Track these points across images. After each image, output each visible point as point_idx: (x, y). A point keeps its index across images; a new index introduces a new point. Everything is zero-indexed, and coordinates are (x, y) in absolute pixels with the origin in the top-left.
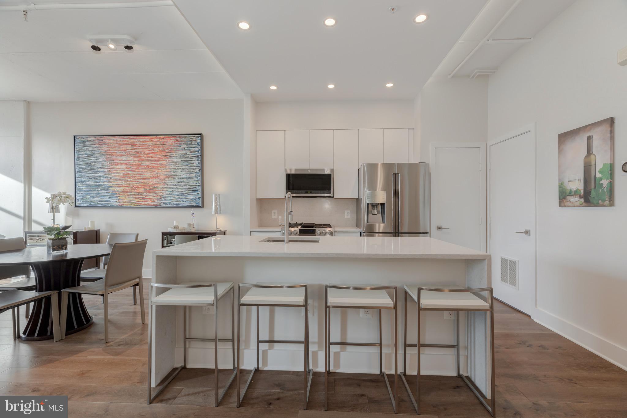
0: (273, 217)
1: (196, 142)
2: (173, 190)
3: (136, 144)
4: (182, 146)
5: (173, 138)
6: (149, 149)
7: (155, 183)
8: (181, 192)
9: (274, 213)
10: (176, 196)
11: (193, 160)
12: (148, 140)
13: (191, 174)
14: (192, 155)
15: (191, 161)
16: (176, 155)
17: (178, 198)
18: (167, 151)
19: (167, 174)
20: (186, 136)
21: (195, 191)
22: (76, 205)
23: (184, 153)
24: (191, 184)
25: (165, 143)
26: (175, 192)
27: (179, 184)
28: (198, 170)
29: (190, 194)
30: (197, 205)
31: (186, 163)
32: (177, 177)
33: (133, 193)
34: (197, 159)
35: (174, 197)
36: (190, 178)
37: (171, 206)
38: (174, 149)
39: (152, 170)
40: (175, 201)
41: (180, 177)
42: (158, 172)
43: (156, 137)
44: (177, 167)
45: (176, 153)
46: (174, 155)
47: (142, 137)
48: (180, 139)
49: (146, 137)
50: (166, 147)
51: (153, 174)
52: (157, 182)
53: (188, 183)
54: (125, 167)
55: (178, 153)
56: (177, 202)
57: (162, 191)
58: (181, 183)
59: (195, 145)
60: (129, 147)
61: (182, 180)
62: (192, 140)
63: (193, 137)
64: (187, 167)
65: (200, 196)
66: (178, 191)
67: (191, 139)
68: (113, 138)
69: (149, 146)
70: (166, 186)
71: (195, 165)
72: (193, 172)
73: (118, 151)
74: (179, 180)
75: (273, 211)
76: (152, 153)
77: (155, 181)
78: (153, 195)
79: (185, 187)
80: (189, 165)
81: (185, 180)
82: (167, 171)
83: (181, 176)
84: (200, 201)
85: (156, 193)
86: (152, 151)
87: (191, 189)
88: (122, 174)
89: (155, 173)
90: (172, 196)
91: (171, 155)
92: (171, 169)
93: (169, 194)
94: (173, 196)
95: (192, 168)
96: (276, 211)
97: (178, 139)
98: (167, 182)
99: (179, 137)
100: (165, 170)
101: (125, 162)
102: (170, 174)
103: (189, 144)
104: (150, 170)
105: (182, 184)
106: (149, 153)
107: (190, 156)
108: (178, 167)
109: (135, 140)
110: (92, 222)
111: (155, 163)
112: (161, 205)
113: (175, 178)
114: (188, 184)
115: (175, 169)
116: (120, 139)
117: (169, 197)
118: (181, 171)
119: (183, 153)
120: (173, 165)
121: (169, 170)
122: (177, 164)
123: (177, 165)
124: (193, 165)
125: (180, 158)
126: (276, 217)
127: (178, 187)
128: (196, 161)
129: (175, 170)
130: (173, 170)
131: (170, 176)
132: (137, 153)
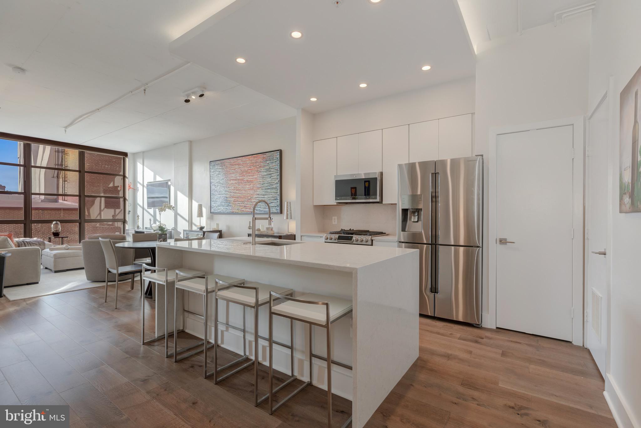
0: (334, 223)
1: (276, 157)
3: (241, 163)
5: (262, 155)
6: (248, 167)
7: (251, 194)
9: (335, 219)
11: (274, 173)
12: (247, 160)
13: (273, 185)
14: (274, 168)
15: (273, 173)
17: (265, 205)
18: (258, 167)
19: (259, 186)
20: (269, 153)
21: (276, 199)
22: (212, 211)
24: (273, 194)
25: (257, 161)
27: (265, 194)
28: (277, 181)
29: (272, 202)
30: (276, 212)
31: (270, 176)
32: (264, 188)
33: (239, 203)
34: (277, 172)
35: (262, 205)
36: (272, 188)
37: (261, 212)
38: (262, 164)
39: (249, 183)
40: (263, 208)
42: (253, 184)
43: (252, 156)
46: (263, 170)
47: (244, 158)
49: (246, 157)
50: (258, 164)
51: (250, 186)
52: (252, 193)
53: (271, 193)
54: (234, 182)
55: (265, 168)
56: (265, 209)
59: (275, 160)
60: (237, 166)
61: (267, 190)
62: (274, 156)
63: (274, 153)
64: (270, 179)
65: (279, 203)
68: (228, 161)
69: (248, 164)
70: (258, 196)
71: (275, 177)
72: (274, 183)
73: (231, 170)
74: (265, 191)
75: (333, 218)
76: (249, 170)
77: (251, 192)
78: (250, 203)
79: (269, 196)
80: (272, 178)
81: (269, 190)
82: (258, 184)
83: (267, 187)
84: (279, 208)
85: (252, 202)
86: (249, 168)
87: (273, 198)
88: (233, 188)
89: (251, 186)
91: (261, 170)
95: (273, 180)
96: (336, 218)
97: (265, 156)
98: (258, 193)
99: (265, 154)
101: (235, 178)
102: (260, 186)
103: (271, 160)
104: (248, 183)
105: (268, 194)
106: (248, 170)
107: (272, 170)
108: (264, 180)
109: (240, 161)
110: (218, 225)
111: (252, 177)
113: (263, 189)
116: (232, 161)
117: (259, 205)
118: (267, 183)
119: (268, 168)
120: (262, 178)
121: (260, 183)
122: (264, 177)
123: (264, 178)
125: (266, 172)
126: (336, 223)
127: (265, 197)
128: (276, 174)
130: (262, 183)
131: (260, 187)
132: (241, 171)
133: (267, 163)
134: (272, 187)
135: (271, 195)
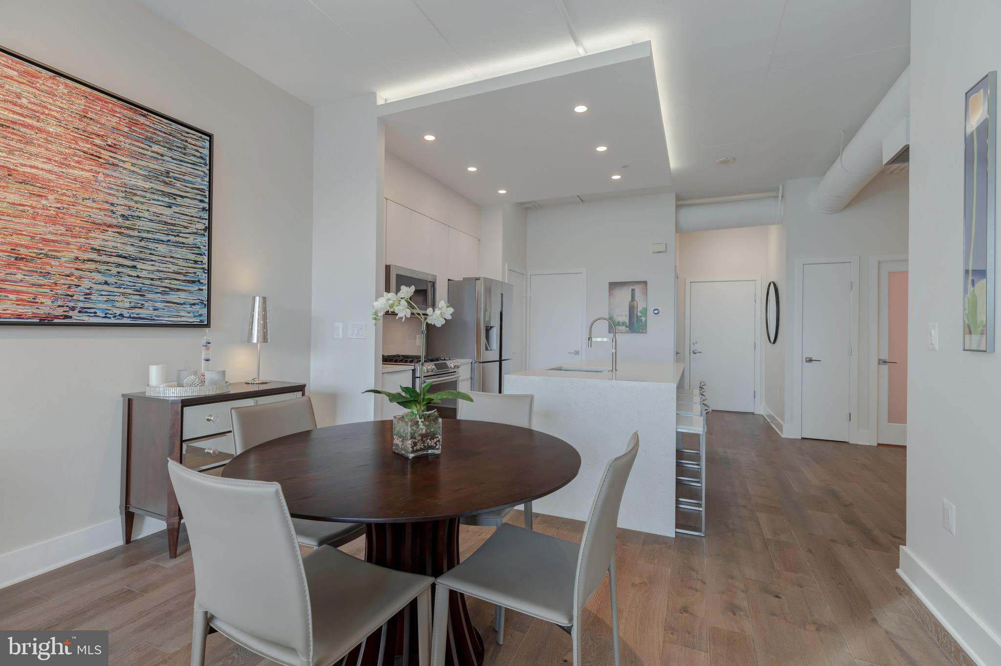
1: (197, 151)
2: (119, 273)
4: (156, 148)
5: (125, 109)
8: (148, 282)
10: (130, 291)
11: (186, 197)
13: (181, 235)
14: (185, 181)
15: (182, 197)
16: (133, 165)
17: (139, 297)
18: (98, 141)
19: (100, 217)
21: (193, 282)
23: (163, 169)
24: (181, 262)
26: (127, 278)
27: (142, 256)
29: (178, 290)
30: (196, 320)
31: (167, 199)
32: (136, 233)
34: (199, 197)
35: (123, 294)
36: (178, 244)
37: (113, 321)
38: (125, 143)
40: (127, 305)
41: (145, 235)
44: (136, 202)
45: (135, 161)
46: (128, 166)
48: (147, 123)
53: (172, 257)
55: (140, 162)
56: (137, 311)
57: (77, 269)
58: (150, 254)
59: (192, 158)
61: (152, 246)
62: (186, 142)
63: (188, 133)
64: (166, 211)
65: (205, 296)
66: (138, 277)
67: (183, 138)
70: (94, 256)
71: (193, 212)
72: (187, 231)
74: (143, 244)
79: (162, 267)
80: (175, 208)
81: (160, 247)
83: (148, 232)
84: (204, 311)
87: (182, 277)
90: (116, 290)
91: (116, 161)
92: (112, 204)
93: (106, 283)
94: (122, 290)
95: (184, 217)
97: (142, 120)
98: (96, 244)
99: (144, 116)
100: (89, 203)
102: (109, 220)
103: (175, 148)
105: (154, 258)
107: (178, 184)
108: (139, 205)
112: (71, 317)
114: (172, 260)
115: (130, 208)
117: (103, 293)
118: (151, 221)
119: (156, 167)
121: (106, 206)
122: (135, 195)
123: (136, 198)
124: (188, 210)
125: (147, 178)
127: (140, 266)
128: (196, 202)
129: (129, 213)
130: (121, 210)
131: (110, 226)
133: (153, 149)
134: (177, 239)
135: (173, 263)
